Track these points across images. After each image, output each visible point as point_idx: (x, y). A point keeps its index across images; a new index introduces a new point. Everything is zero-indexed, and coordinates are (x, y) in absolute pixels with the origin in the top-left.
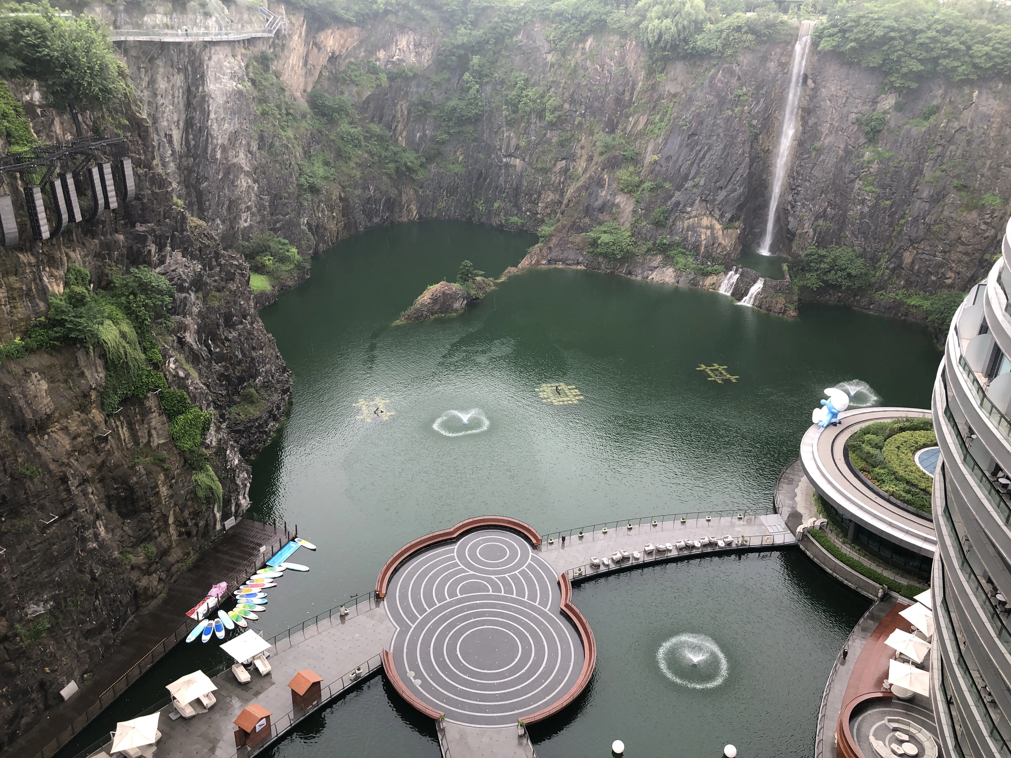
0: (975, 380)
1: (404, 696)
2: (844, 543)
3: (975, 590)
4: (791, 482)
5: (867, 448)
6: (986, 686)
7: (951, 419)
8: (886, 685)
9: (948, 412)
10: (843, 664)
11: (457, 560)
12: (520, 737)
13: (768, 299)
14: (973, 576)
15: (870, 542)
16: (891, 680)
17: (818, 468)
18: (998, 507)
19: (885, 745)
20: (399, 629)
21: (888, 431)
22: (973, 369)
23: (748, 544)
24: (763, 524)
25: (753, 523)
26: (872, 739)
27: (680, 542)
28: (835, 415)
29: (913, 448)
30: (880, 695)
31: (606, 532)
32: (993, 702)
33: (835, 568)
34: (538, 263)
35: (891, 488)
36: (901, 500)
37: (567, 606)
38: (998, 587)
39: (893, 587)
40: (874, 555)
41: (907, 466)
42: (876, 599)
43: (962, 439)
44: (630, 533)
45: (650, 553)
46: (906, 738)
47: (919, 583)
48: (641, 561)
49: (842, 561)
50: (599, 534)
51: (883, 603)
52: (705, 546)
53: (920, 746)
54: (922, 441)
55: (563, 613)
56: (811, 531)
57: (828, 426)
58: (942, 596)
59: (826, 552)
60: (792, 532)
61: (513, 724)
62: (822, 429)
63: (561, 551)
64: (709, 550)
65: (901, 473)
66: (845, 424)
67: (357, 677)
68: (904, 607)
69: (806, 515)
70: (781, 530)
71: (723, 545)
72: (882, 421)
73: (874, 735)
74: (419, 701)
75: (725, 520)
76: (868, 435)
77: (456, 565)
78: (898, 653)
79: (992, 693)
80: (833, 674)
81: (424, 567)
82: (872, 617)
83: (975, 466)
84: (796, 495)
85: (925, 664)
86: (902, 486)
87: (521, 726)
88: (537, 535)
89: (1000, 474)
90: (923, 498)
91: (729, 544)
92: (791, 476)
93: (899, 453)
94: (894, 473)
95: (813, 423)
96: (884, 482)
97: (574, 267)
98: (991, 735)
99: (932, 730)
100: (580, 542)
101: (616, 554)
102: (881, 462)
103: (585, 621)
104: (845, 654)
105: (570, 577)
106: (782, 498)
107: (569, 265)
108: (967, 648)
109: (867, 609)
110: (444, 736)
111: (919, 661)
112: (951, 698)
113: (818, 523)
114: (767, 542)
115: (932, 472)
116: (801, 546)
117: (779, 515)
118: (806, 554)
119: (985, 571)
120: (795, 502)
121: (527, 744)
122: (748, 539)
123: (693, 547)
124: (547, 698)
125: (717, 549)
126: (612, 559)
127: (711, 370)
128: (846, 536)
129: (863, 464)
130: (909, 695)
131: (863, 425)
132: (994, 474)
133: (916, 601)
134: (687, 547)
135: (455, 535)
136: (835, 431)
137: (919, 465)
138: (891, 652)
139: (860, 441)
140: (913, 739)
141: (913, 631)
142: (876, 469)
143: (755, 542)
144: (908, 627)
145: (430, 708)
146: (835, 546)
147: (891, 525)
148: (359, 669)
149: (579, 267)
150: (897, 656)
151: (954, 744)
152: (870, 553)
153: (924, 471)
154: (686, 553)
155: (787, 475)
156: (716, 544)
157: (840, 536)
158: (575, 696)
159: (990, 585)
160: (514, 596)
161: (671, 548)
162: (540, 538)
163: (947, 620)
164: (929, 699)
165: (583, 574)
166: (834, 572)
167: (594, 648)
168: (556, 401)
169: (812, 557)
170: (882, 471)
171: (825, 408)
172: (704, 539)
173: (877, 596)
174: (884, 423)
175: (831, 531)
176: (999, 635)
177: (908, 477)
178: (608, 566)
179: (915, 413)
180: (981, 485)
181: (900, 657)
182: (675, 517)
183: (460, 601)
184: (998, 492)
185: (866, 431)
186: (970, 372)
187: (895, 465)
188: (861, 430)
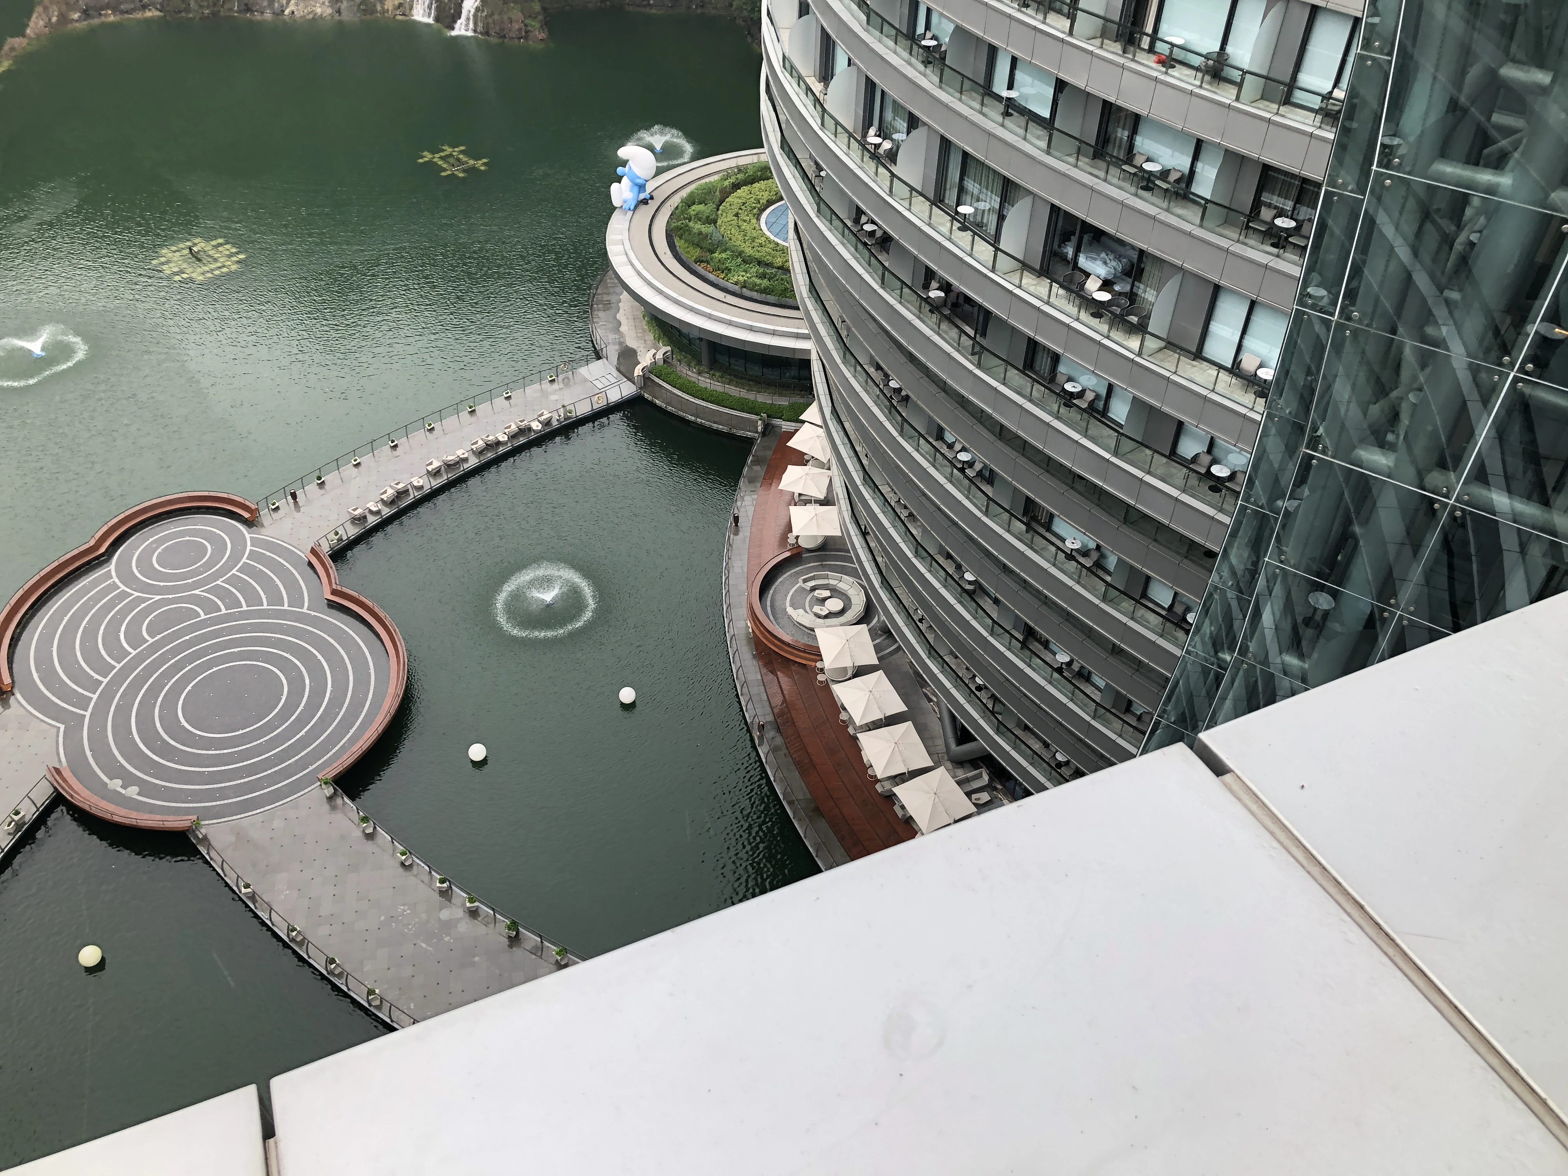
0: (809, 90)
1: (116, 819)
2: (700, 373)
3: (864, 383)
4: (608, 306)
5: (697, 227)
6: (899, 499)
7: (791, 156)
8: (791, 540)
9: (784, 144)
10: (736, 533)
11: (123, 587)
12: (330, 799)
13: (496, 17)
14: (859, 368)
15: (732, 361)
16: (795, 532)
17: (639, 274)
18: (870, 265)
19: (806, 612)
20: (62, 727)
21: (718, 193)
22: (803, 73)
23: (574, 414)
24: (586, 380)
25: (572, 382)
26: (790, 610)
27: (476, 443)
28: (642, 187)
29: (755, 211)
30: (788, 554)
31: (359, 464)
32: (911, 515)
33: (698, 411)
34: (63, 18)
35: (740, 276)
36: (756, 291)
37: (334, 592)
38: (889, 372)
39: (774, 413)
40: (742, 378)
41: (753, 239)
42: (756, 435)
43: (810, 181)
44: (396, 453)
45: (436, 473)
46: (827, 593)
47: (802, 397)
48: (427, 489)
49: (703, 400)
50: (348, 470)
51: (766, 439)
52: (514, 437)
53: (844, 598)
54: (765, 197)
55: (332, 605)
56: (653, 369)
57: (636, 207)
58: (830, 405)
59: (680, 393)
60: (629, 379)
61: (313, 787)
62: (630, 213)
63: (296, 514)
64: (522, 440)
65: (749, 251)
66: (659, 197)
67: (19, 826)
68: (791, 435)
69: (642, 349)
70: (613, 380)
71: (540, 427)
72: (707, 180)
73: (792, 605)
74: (146, 816)
75: (532, 390)
76: (693, 207)
77: (124, 595)
78: (796, 495)
79: (908, 506)
80: (728, 550)
81: (66, 619)
82: (757, 461)
83: (832, 215)
84: (620, 324)
85: (830, 497)
86: (754, 270)
87: (326, 783)
88: (247, 503)
89: (864, 219)
90: (782, 279)
91: (548, 423)
92: (606, 298)
93: (740, 223)
94: (740, 254)
95: (615, 208)
96: (730, 270)
97: (139, 15)
98: (917, 554)
99: (853, 573)
100: (323, 491)
101: (385, 492)
102: (720, 243)
103: (370, 604)
104: (736, 519)
105: (325, 548)
106: (602, 334)
107: (127, 12)
108: (871, 461)
109: (749, 452)
110: (209, 846)
111: (821, 496)
112: (865, 527)
113: (659, 356)
114: (599, 404)
115: (785, 240)
116: (646, 396)
117: (605, 360)
118: (655, 405)
119: (871, 356)
120: (621, 335)
121: (344, 803)
122: (571, 408)
123: (498, 443)
124: (352, 731)
125: (533, 436)
126: (382, 500)
127: (441, 158)
128: (699, 363)
129: (697, 253)
130: (820, 541)
131: (684, 193)
132: (857, 221)
133: (803, 422)
134: (489, 446)
135: (102, 550)
136: (646, 212)
137: (768, 233)
138: (788, 498)
139: (685, 219)
140: (836, 592)
141: (808, 461)
142: (716, 255)
143: (583, 409)
144: (800, 459)
145: (171, 818)
146: (690, 382)
147: (751, 329)
148: (17, 813)
149: (148, 14)
150: (797, 499)
151: (880, 580)
152: (736, 376)
153: (776, 240)
154: (490, 455)
155: (599, 297)
156: (530, 429)
157: (693, 364)
158: (392, 711)
159: (880, 372)
160: (245, 608)
161: (466, 455)
162: (253, 507)
163: (842, 433)
164: (842, 537)
165: (345, 538)
166: (698, 417)
167: (399, 638)
168: (198, 274)
169: (663, 405)
170: (724, 255)
171: (625, 180)
172: (509, 427)
173: (757, 432)
174: (710, 182)
175: (679, 361)
176: (901, 433)
177: (758, 255)
178: (378, 512)
179: (746, 158)
180: (845, 241)
181: (800, 500)
182: (456, 408)
183: (154, 648)
184: (865, 244)
185: (689, 202)
186: (800, 79)
187: (738, 241)
188: (682, 201)
